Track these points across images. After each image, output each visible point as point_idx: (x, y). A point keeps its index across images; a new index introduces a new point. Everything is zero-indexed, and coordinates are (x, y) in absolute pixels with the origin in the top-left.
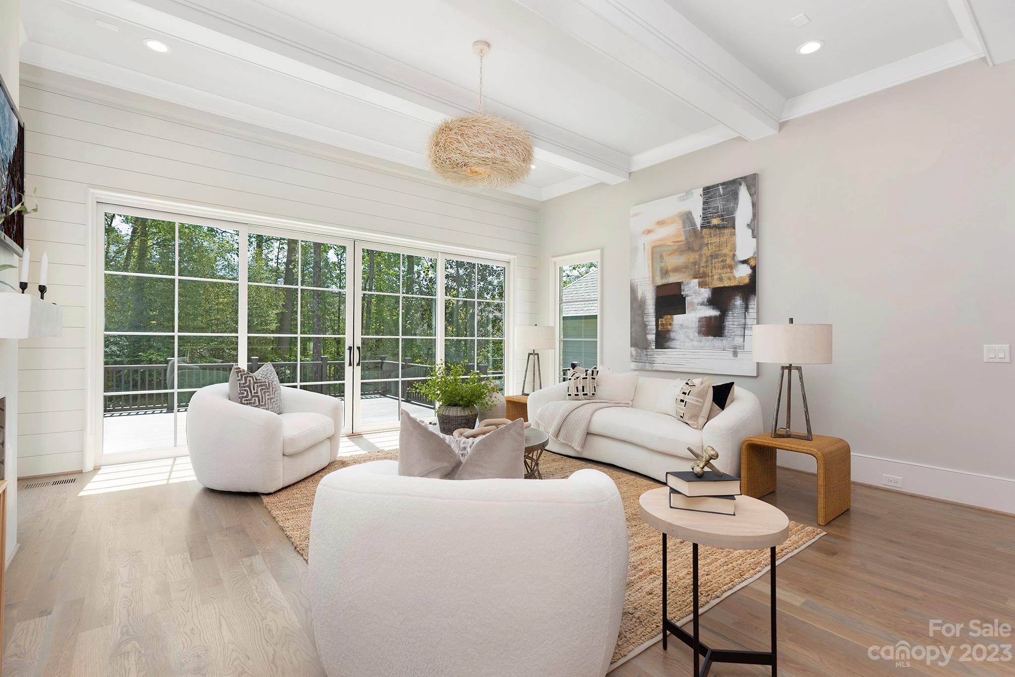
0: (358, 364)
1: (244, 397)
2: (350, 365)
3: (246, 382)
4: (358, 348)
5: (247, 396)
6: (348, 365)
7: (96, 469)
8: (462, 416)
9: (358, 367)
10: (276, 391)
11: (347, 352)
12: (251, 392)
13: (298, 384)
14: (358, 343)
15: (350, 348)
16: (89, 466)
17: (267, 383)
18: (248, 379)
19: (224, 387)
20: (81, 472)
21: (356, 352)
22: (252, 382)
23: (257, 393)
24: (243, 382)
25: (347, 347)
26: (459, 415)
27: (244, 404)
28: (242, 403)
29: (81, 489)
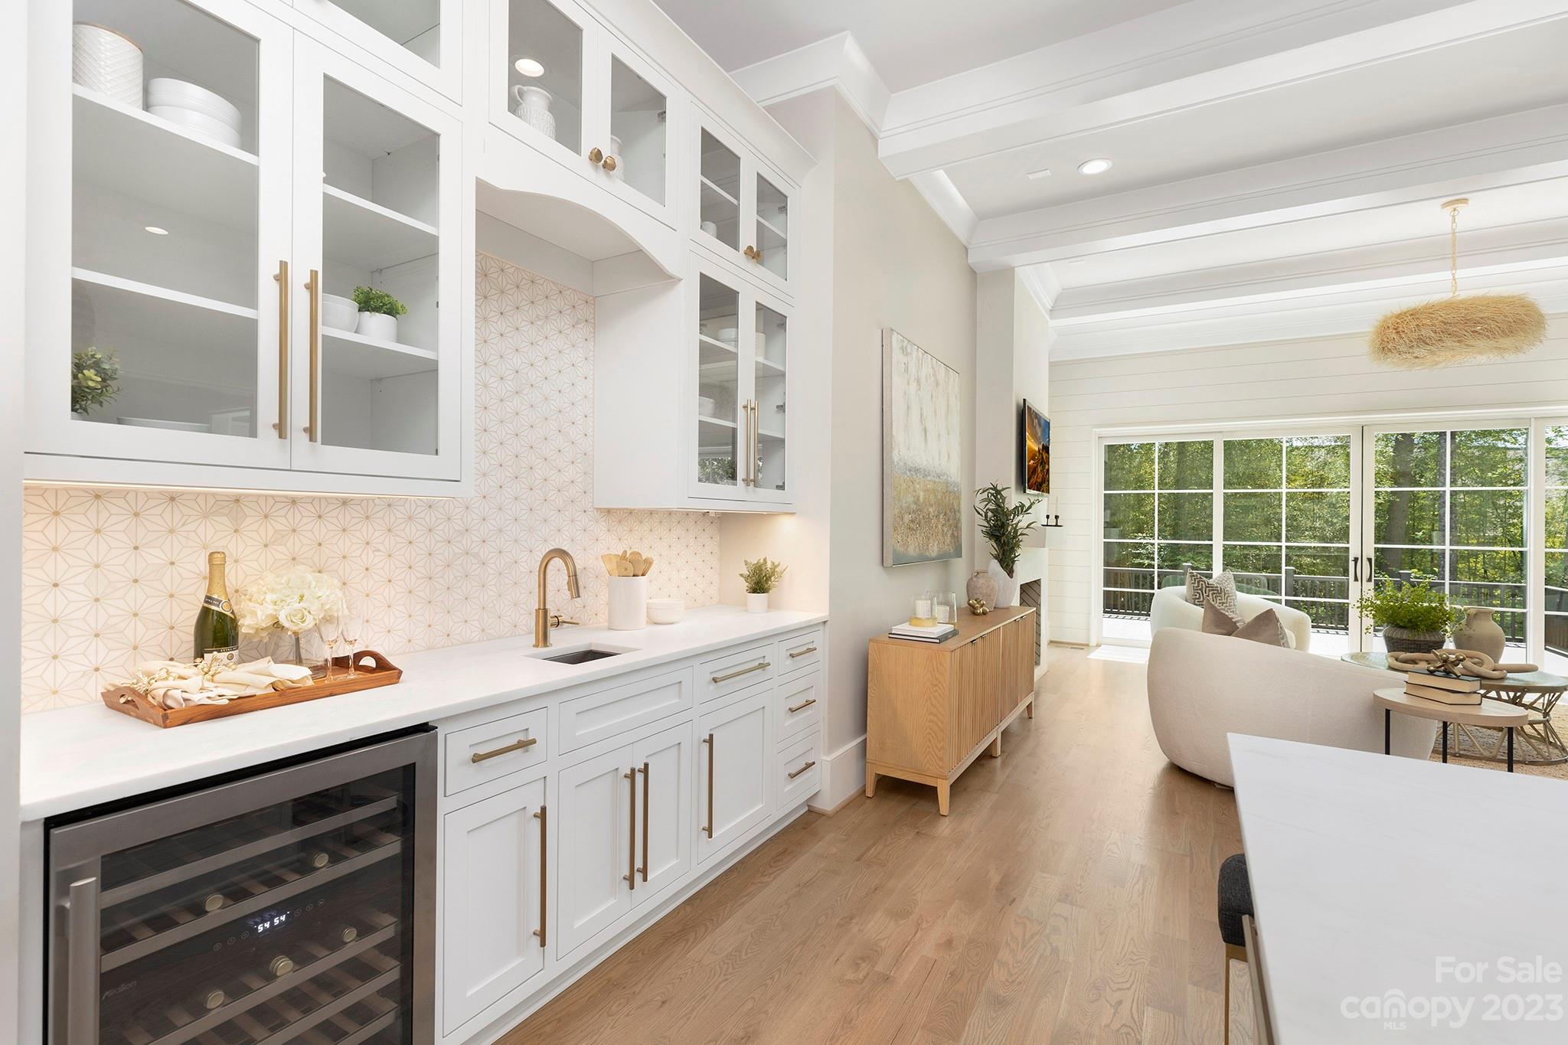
0: (1369, 580)
1: (1196, 599)
2: (1356, 579)
3: (1198, 586)
4: (1370, 560)
5: (1199, 598)
6: (1353, 578)
7: (1098, 646)
8: (1409, 640)
9: (1369, 583)
10: (1228, 597)
11: (1352, 564)
12: (1203, 595)
13: (1283, 597)
14: (1370, 551)
15: (1356, 560)
16: (1093, 643)
17: (1219, 589)
18: (1201, 582)
19: (1183, 589)
20: (1088, 645)
21: (1366, 563)
22: (1204, 585)
23: (1208, 596)
24: (1196, 585)
25: (1351, 558)
26: (1404, 638)
27: (1197, 605)
28: (1195, 604)
29: (1089, 654)
